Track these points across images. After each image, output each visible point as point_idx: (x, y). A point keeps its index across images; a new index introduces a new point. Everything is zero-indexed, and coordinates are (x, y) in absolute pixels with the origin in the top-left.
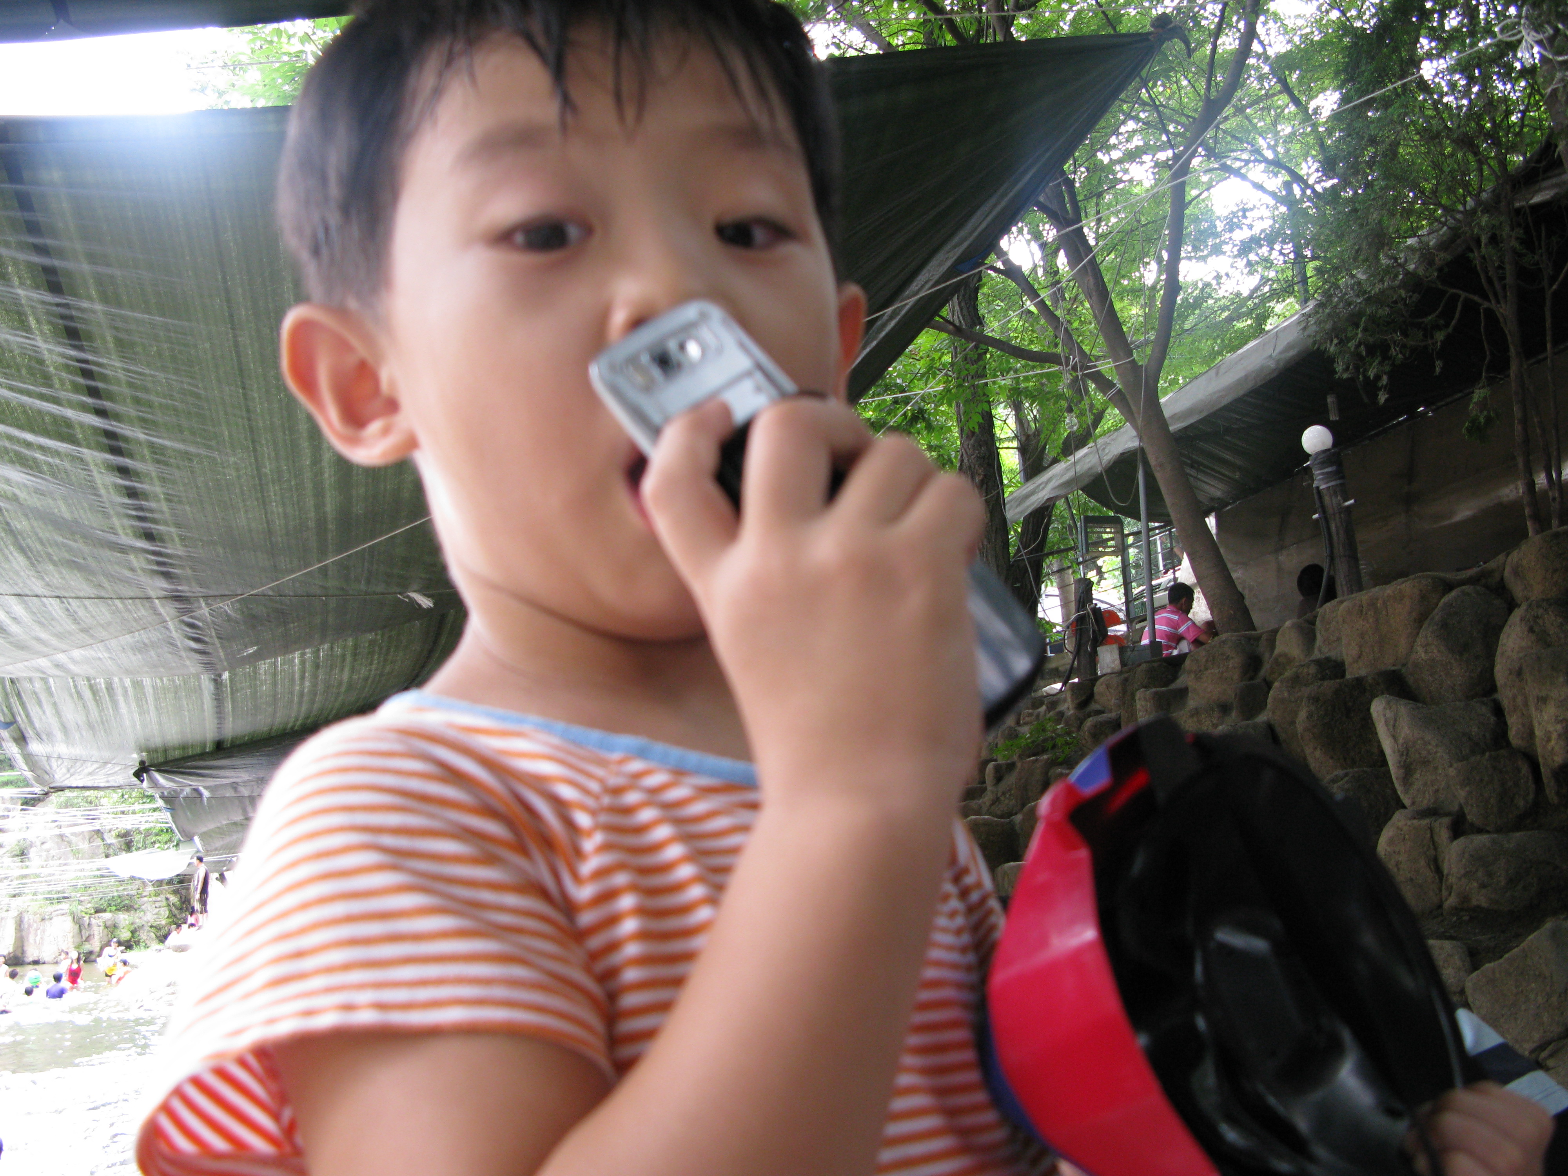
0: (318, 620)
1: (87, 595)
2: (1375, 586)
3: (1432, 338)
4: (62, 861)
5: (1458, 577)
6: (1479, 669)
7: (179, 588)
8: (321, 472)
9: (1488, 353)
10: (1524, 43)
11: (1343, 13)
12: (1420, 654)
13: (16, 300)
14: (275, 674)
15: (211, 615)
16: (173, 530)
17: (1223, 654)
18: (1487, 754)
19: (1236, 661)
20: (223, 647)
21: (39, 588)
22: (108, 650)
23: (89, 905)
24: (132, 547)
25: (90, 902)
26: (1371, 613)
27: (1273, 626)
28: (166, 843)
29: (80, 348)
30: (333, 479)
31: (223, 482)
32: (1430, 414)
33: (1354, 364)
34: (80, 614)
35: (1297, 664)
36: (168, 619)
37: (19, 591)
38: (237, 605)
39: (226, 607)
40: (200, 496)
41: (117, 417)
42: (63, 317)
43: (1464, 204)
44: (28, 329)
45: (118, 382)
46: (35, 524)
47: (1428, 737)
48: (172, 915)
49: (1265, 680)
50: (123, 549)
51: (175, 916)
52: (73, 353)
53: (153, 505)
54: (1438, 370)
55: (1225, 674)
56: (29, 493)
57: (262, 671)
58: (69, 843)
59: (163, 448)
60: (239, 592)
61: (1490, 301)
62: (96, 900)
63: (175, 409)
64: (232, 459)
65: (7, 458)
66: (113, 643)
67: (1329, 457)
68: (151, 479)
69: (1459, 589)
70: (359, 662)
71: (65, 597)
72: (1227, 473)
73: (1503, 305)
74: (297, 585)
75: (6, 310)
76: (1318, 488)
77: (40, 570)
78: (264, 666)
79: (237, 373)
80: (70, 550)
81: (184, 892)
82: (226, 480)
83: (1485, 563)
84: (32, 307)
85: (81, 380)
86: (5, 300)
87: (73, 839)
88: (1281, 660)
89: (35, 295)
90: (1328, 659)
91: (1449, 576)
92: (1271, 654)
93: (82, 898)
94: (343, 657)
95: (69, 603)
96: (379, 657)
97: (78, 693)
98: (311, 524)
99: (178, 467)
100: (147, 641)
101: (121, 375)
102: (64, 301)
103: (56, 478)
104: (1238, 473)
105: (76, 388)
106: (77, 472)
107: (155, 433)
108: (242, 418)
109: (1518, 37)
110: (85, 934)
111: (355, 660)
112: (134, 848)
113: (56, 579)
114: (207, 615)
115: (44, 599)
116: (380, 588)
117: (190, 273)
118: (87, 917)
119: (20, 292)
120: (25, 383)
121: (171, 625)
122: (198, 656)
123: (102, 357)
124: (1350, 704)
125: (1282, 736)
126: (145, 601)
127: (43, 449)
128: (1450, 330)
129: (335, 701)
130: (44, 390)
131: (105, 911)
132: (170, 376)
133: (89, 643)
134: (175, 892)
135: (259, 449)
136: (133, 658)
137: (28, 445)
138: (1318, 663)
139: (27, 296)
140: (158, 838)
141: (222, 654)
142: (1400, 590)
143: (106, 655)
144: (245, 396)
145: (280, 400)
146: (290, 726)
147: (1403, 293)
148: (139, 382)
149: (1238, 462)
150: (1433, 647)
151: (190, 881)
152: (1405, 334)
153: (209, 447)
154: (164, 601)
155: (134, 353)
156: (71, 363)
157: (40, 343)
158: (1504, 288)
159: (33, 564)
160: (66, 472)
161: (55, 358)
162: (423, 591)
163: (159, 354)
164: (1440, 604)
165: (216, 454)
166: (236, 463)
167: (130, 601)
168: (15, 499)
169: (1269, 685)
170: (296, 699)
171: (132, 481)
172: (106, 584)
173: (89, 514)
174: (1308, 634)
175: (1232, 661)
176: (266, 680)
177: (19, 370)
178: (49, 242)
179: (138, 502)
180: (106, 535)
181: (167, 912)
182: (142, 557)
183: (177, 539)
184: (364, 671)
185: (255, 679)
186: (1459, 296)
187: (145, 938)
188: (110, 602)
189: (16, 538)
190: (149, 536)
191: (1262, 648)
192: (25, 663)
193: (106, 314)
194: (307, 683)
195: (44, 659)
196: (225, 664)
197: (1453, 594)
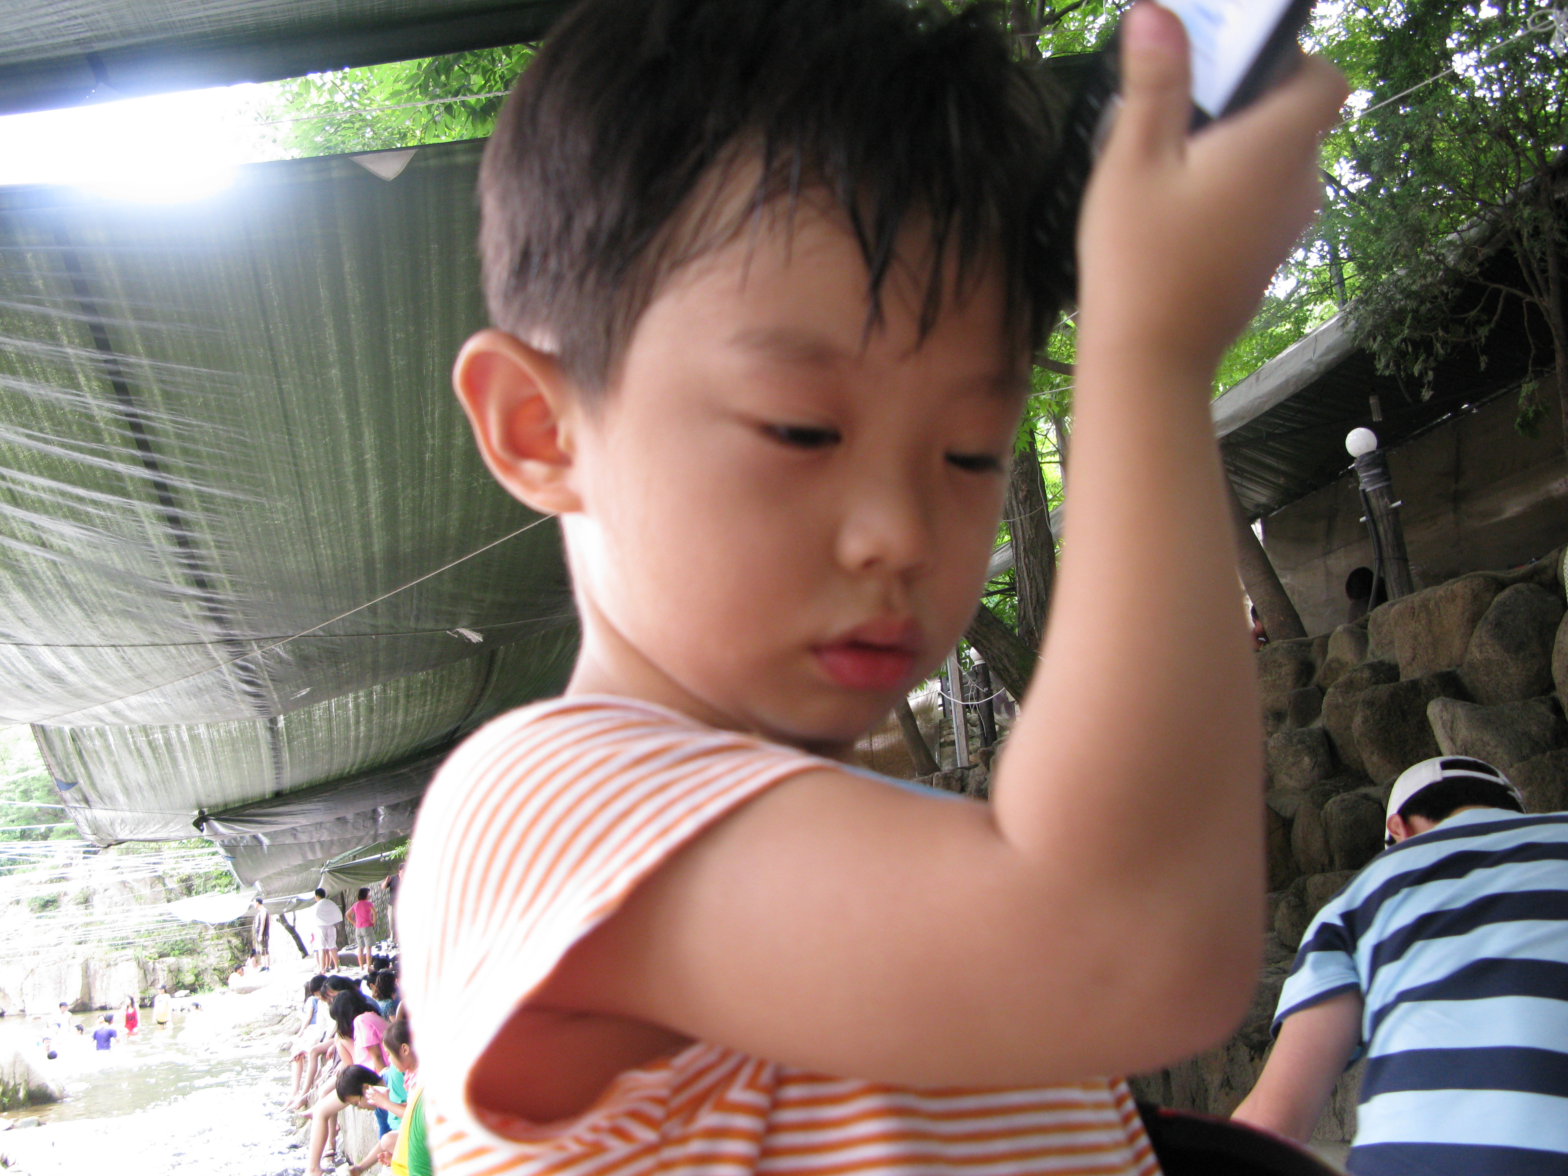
0: (369, 659)
1: (141, 643)
2: (1426, 586)
3: (1475, 332)
4: (125, 907)
5: (1510, 576)
6: (1536, 667)
7: (232, 632)
8: (367, 514)
9: (1532, 347)
10: (1556, 34)
11: (1370, 12)
12: (1475, 654)
13: (65, 358)
14: (330, 720)
15: (264, 657)
16: (224, 576)
17: (1275, 662)
18: (1548, 753)
19: (1288, 669)
20: (276, 689)
21: (95, 638)
22: (164, 695)
23: (153, 950)
24: (184, 595)
25: (153, 947)
26: (1422, 615)
27: (1323, 632)
28: (226, 886)
29: (128, 403)
30: (380, 520)
31: (272, 527)
32: (1475, 411)
33: (1395, 361)
34: (135, 661)
35: (1350, 669)
36: (221, 662)
37: (75, 642)
38: (289, 647)
39: (279, 649)
40: (249, 541)
41: (167, 468)
42: (111, 373)
43: (1504, 197)
44: (77, 386)
45: (166, 434)
46: (89, 577)
47: (1486, 738)
48: (235, 958)
49: (1318, 686)
50: (176, 598)
51: (237, 958)
52: (122, 408)
53: (203, 552)
54: (1483, 366)
55: (1277, 682)
56: (83, 547)
57: (317, 717)
58: (132, 889)
59: (212, 496)
60: (290, 634)
61: (1532, 294)
62: (159, 944)
63: (223, 458)
64: (280, 504)
65: (60, 513)
66: (168, 688)
67: (1374, 459)
68: (201, 527)
69: (1512, 587)
70: (413, 704)
71: (120, 646)
72: (1270, 478)
73: (1546, 299)
74: (348, 624)
75: (55, 369)
76: (1364, 491)
77: (95, 620)
78: (319, 710)
79: (283, 420)
80: (123, 600)
81: (245, 934)
82: (275, 525)
83: (1537, 559)
84: (81, 365)
85: (129, 434)
86: (56, 359)
87: (136, 885)
88: (1334, 665)
89: (84, 353)
90: (1382, 663)
91: (1501, 574)
92: (1324, 659)
93: (146, 944)
94: (397, 701)
95: (124, 651)
96: (432, 698)
97: (138, 750)
98: (360, 564)
99: (227, 514)
100: (201, 685)
101: (169, 427)
102: (111, 357)
103: (109, 531)
104: (1282, 479)
105: (126, 442)
106: (127, 525)
107: (203, 483)
108: (289, 463)
109: (1551, 27)
110: (150, 978)
111: (408, 702)
112: (194, 892)
113: (111, 629)
114: (260, 657)
115: (100, 649)
116: (430, 625)
117: (234, 324)
118: (151, 962)
119: (69, 350)
120: (76, 439)
121: (224, 668)
122: (252, 699)
123: (150, 410)
124: (1406, 707)
125: (1338, 742)
126: (198, 646)
127: (95, 503)
128: (1493, 325)
129: (390, 744)
130: (94, 446)
131: (168, 955)
132: (216, 426)
133: (145, 689)
134: (237, 935)
135: (306, 493)
136: (189, 703)
137: (81, 499)
138: (1371, 666)
139: (76, 354)
140: (219, 881)
141: (275, 696)
142: (1452, 591)
143: (162, 700)
144: (292, 444)
145: (326, 445)
146: (347, 770)
147: (1445, 288)
148: (186, 433)
149: (1282, 467)
150: (1488, 647)
151: (251, 923)
152: (1446, 330)
153: (257, 494)
154: (217, 646)
155: (182, 405)
156: (120, 417)
157: (90, 400)
158: (1546, 280)
159: (88, 615)
160: (118, 524)
161: (105, 413)
162: (473, 627)
163: (206, 404)
164: (1494, 603)
165: (264, 500)
166: (283, 508)
167: (184, 647)
168: (69, 553)
169: (1322, 691)
170: (352, 745)
171: (182, 530)
172: (160, 631)
173: (142, 565)
174: (1360, 636)
175: (1284, 668)
176: (321, 727)
177: (70, 427)
178: (96, 300)
179: (188, 551)
180: (158, 584)
181: (230, 955)
182: (194, 603)
183: (228, 585)
184: (417, 713)
185: (311, 726)
186: (1500, 291)
187: (209, 981)
188: (164, 648)
189: (71, 591)
190: (201, 583)
191: (1314, 654)
192: (84, 711)
193: (152, 367)
194: (362, 728)
195: (101, 706)
196: (279, 706)
197: (1506, 592)
